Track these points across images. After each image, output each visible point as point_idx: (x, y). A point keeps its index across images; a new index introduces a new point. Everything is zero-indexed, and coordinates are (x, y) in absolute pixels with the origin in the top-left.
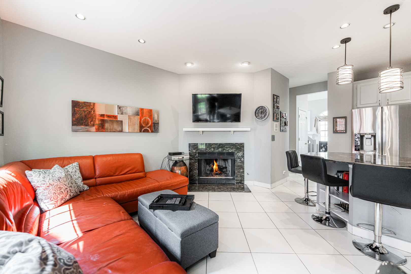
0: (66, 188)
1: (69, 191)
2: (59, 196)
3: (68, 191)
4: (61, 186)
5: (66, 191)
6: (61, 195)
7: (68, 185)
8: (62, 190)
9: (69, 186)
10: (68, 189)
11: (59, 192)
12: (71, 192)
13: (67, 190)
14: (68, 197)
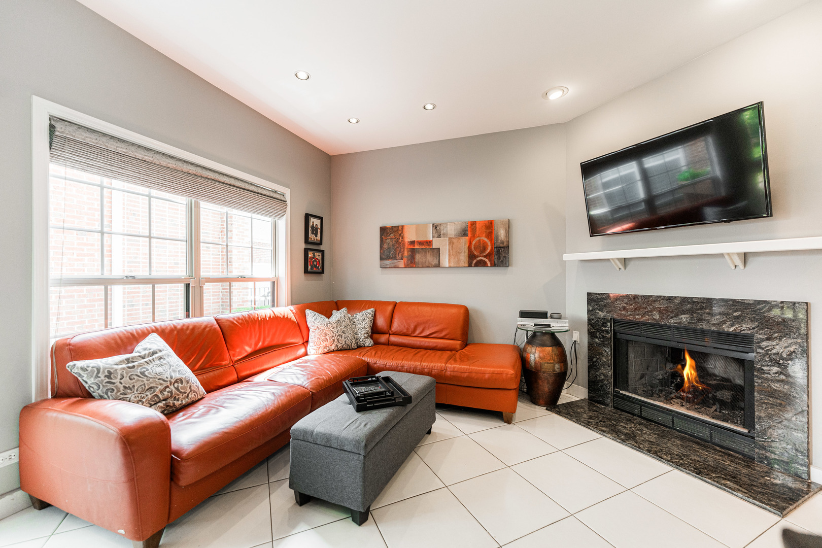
0: (333, 336)
1: (336, 340)
2: (322, 343)
3: (334, 340)
4: (327, 332)
5: (331, 340)
6: (325, 343)
7: (337, 332)
8: (327, 337)
9: (337, 334)
10: (336, 338)
11: (323, 338)
12: (339, 342)
13: (333, 338)
14: (333, 347)
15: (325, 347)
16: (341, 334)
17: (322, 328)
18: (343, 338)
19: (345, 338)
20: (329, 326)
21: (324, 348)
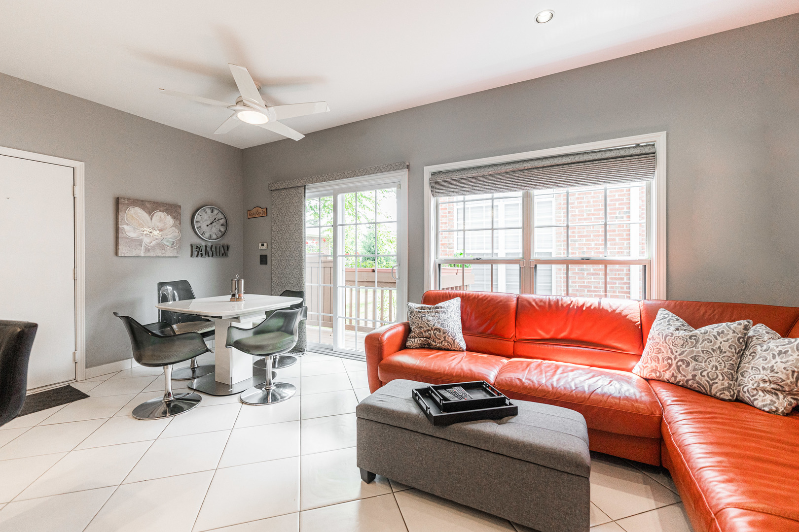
0: (669, 358)
1: (674, 366)
2: (649, 361)
3: (670, 365)
4: (662, 348)
5: (666, 362)
6: (654, 364)
7: (680, 355)
8: (660, 356)
9: (679, 358)
10: (674, 362)
11: (654, 354)
12: (680, 372)
13: (670, 361)
14: (667, 376)
15: (655, 371)
16: (688, 359)
17: (657, 340)
18: (690, 368)
19: (695, 370)
20: (669, 340)
21: (652, 371)
